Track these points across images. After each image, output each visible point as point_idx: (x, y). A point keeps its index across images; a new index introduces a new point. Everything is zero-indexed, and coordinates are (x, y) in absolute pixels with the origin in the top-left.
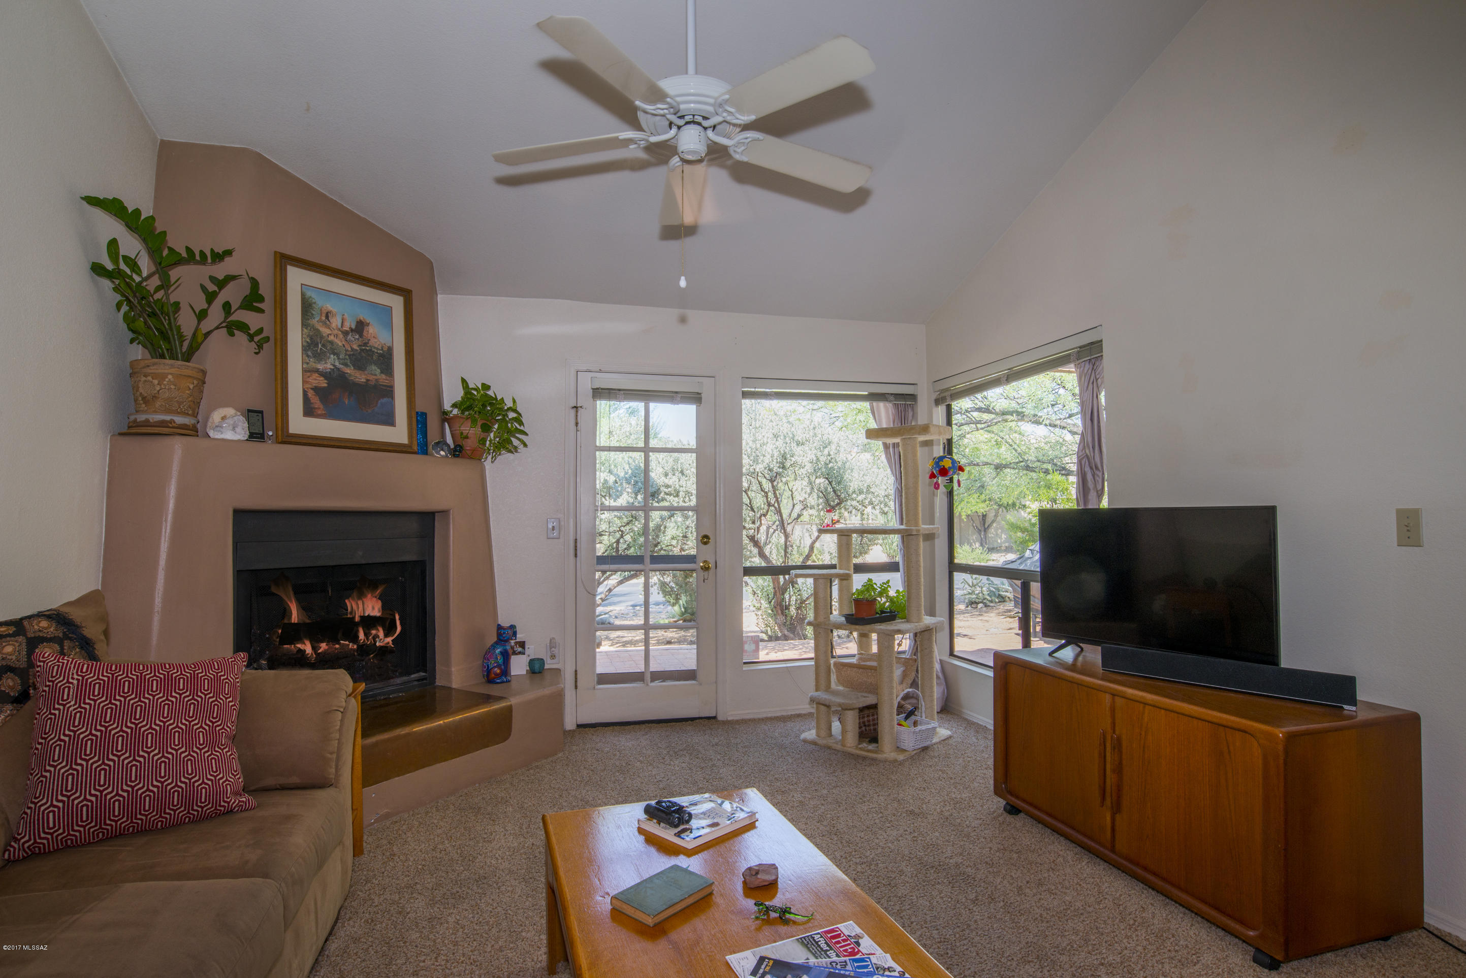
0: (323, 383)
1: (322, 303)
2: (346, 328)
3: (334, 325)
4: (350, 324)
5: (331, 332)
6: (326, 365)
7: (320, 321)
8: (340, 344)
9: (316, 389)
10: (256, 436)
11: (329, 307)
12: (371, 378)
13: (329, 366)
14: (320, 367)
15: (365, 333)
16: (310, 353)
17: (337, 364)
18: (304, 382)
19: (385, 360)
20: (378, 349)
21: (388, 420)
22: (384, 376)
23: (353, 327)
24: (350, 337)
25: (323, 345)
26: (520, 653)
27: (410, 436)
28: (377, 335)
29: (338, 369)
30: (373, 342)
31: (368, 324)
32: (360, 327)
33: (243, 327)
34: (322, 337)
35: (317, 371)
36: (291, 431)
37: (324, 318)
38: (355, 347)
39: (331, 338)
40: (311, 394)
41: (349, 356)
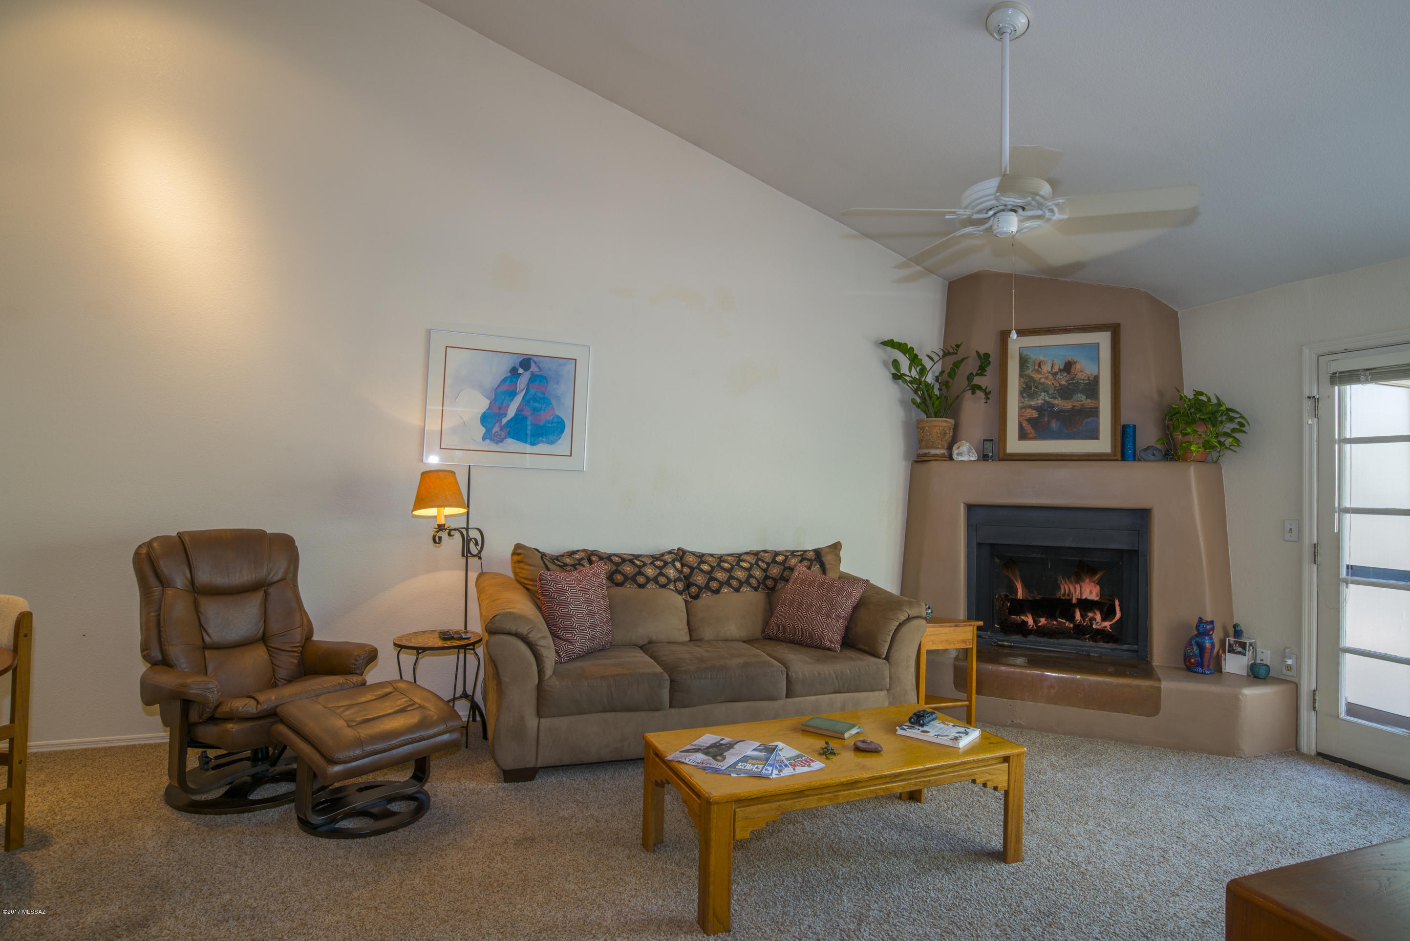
0: (1035, 414)
1: (1034, 356)
2: (1056, 369)
3: (1045, 371)
4: (1059, 364)
5: (1044, 377)
6: (1039, 401)
7: (1034, 370)
8: (1050, 383)
9: (1029, 420)
10: (984, 457)
11: (1042, 358)
12: (1077, 404)
13: (1040, 401)
14: (1033, 403)
15: (1072, 370)
16: (1025, 395)
17: (1047, 398)
18: (1020, 416)
19: (1092, 387)
20: (1083, 380)
21: (1094, 435)
22: (1089, 401)
23: (1062, 368)
24: (1059, 376)
25: (1036, 387)
26: (1239, 653)
27: (1114, 446)
28: (1085, 368)
29: (1048, 403)
30: (1079, 376)
31: (1075, 363)
32: (1068, 366)
33: (979, 388)
34: (1035, 381)
35: (1030, 407)
36: (1007, 452)
37: (1037, 367)
38: (1063, 383)
39: (1043, 380)
40: (1025, 424)
41: (1057, 390)
